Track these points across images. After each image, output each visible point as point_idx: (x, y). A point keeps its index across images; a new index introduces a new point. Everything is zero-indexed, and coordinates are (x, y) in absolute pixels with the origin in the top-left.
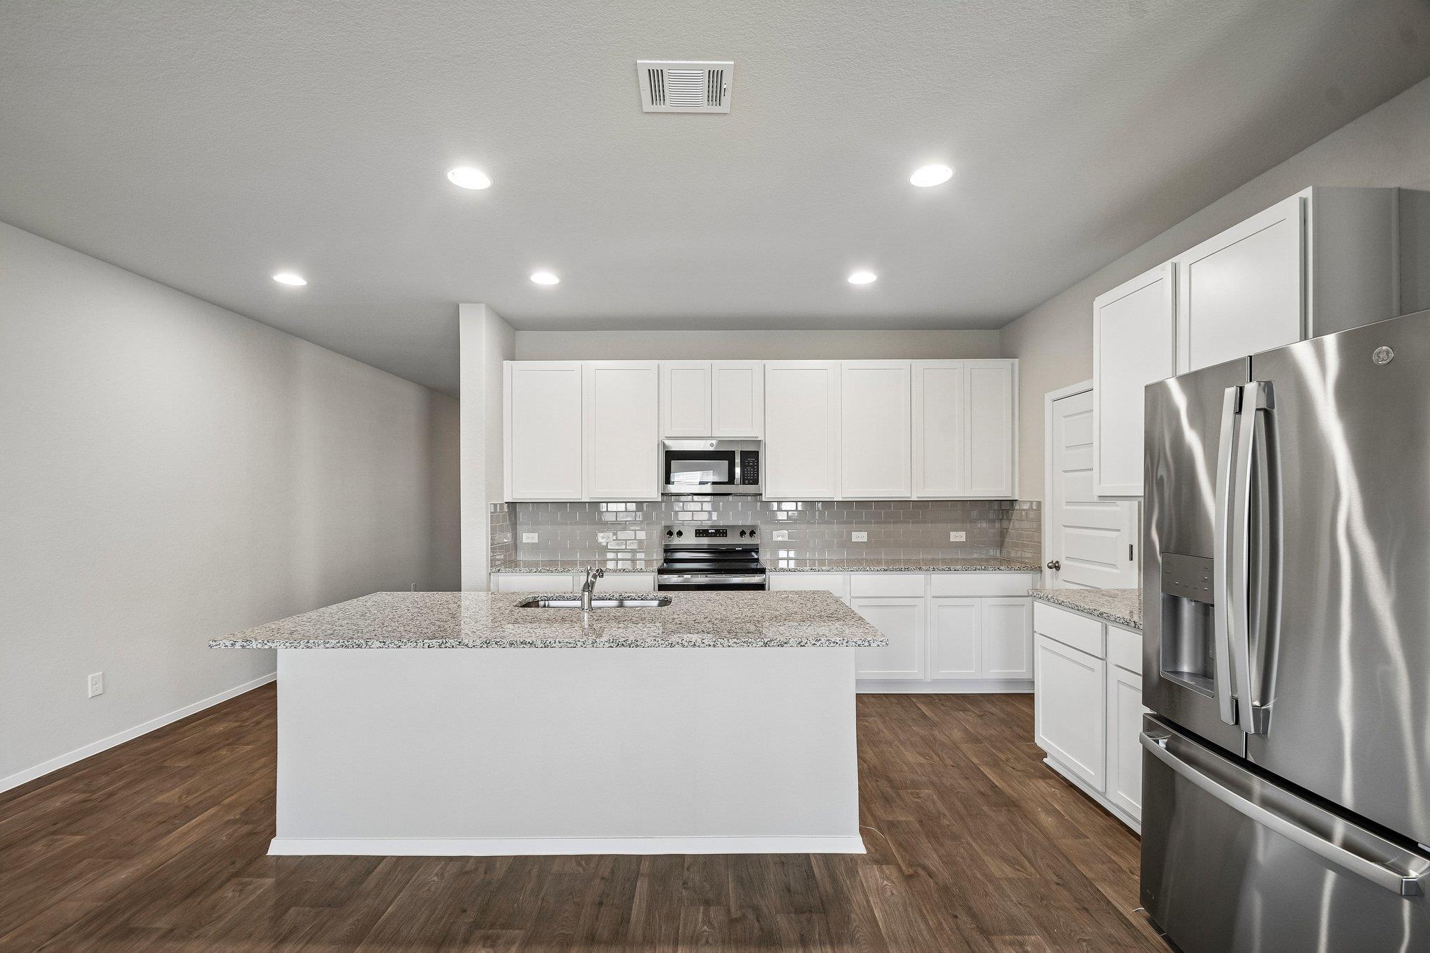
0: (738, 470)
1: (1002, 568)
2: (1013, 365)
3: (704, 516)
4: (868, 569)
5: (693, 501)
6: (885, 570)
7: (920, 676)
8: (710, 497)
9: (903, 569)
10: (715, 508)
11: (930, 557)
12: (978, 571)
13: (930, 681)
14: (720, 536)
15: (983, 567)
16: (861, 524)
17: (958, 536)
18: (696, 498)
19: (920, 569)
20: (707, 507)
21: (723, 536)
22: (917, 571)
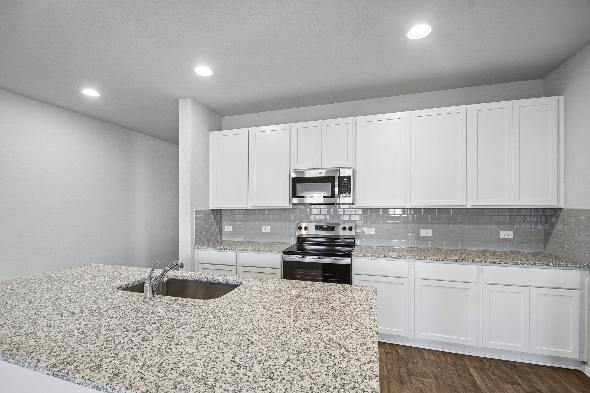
0: (336, 189)
1: (550, 264)
2: (558, 101)
3: (322, 217)
4: (428, 258)
5: (315, 208)
6: (442, 260)
7: (474, 344)
8: (325, 206)
9: (458, 260)
10: (329, 213)
11: (482, 249)
12: (526, 266)
13: (481, 347)
14: (330, 230)
15: (532, 263)
16: (427, 224)
17: (507, 235)
18: (317, 206)
19: (473, 261)
20: (324, 212)
21: (332, 230)
22: (470, 263)
